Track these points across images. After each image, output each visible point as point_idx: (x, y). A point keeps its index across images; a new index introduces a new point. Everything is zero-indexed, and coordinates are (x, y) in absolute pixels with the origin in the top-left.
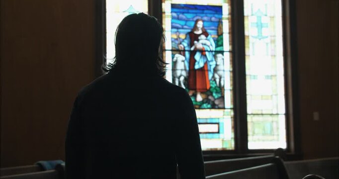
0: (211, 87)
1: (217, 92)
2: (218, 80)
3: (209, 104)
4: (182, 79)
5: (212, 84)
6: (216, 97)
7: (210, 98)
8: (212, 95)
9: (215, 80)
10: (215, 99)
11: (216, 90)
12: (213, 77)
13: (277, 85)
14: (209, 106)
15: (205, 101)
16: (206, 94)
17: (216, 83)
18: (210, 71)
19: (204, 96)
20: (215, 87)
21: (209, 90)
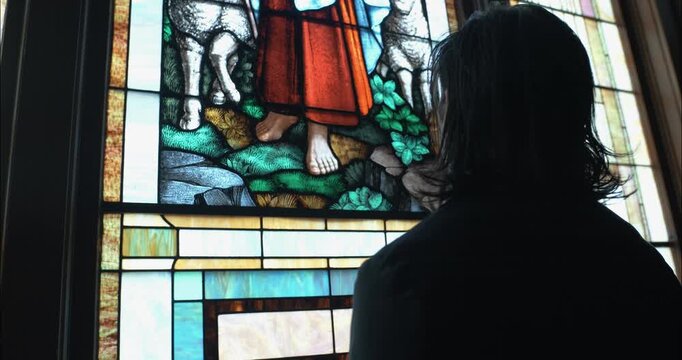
0: (379, 107)
1: (405, 134)
2: (406, 78)
3: (375, 189)
4: (223, 47)
5: (384, 92)
6: (407, 157)
7: (378, 157)
8: (387, 144)
9: (393, 75)
10: (404, 168)
11: (404, 122)
12: (385, 59)
13: (624, 128)
14: (377, 202)
15: (353, 173)
16: (356, 139)
17: (399, 89)
18: (369, 30)
19: (347, 148)
20: (399, 108)
21: (371, 119)
